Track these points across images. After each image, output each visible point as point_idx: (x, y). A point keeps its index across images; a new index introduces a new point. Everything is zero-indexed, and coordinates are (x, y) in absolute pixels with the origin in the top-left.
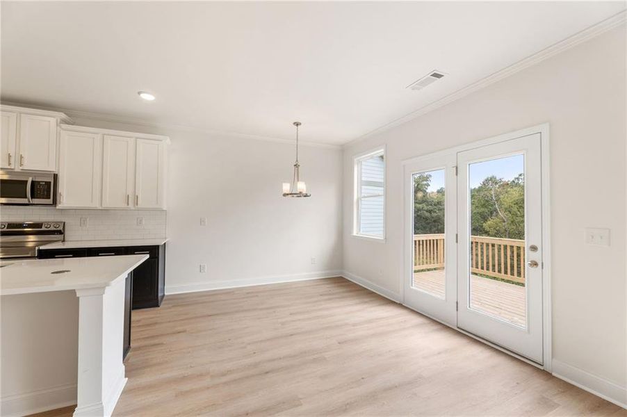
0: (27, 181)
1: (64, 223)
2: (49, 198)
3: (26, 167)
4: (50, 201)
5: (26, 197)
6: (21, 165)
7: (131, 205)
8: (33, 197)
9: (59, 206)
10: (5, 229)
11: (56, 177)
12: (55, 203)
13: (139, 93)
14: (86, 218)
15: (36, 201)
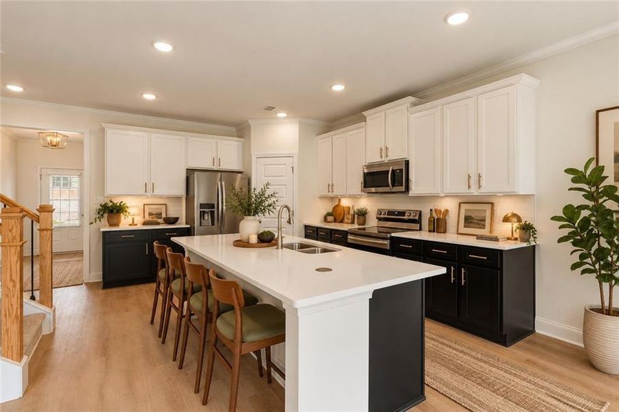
0: (388, 171)
1: (421, 212)
2: (402, 185)
3: (391, 158)
4: (403, 189)
5: (388, 186)
6: (387, 156)
7: (474, 190)
8: (393, 185)
9: (411, 193)
10: (386, 216)
11: (407, 163)
12: (407, 189)
13: (445, 19)
15: (396, 189)
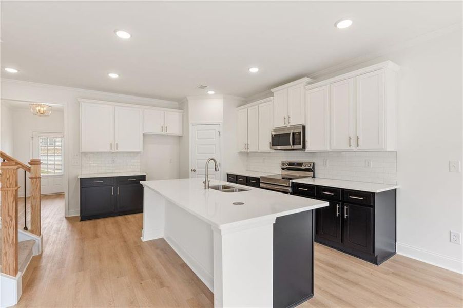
0: (290, 134)
1: (314, 163)
2: (300, 144)
3: (292, 124)
4: (301, 147)
5: (290, 145)
6: (289, 123)
7: (353, 148)
8: (293, 145)
9: (307, 150)
10: (288, 167)
11: (304, 128)
12: (304, 148)
14: (327, 160)
15: (296, 147)
